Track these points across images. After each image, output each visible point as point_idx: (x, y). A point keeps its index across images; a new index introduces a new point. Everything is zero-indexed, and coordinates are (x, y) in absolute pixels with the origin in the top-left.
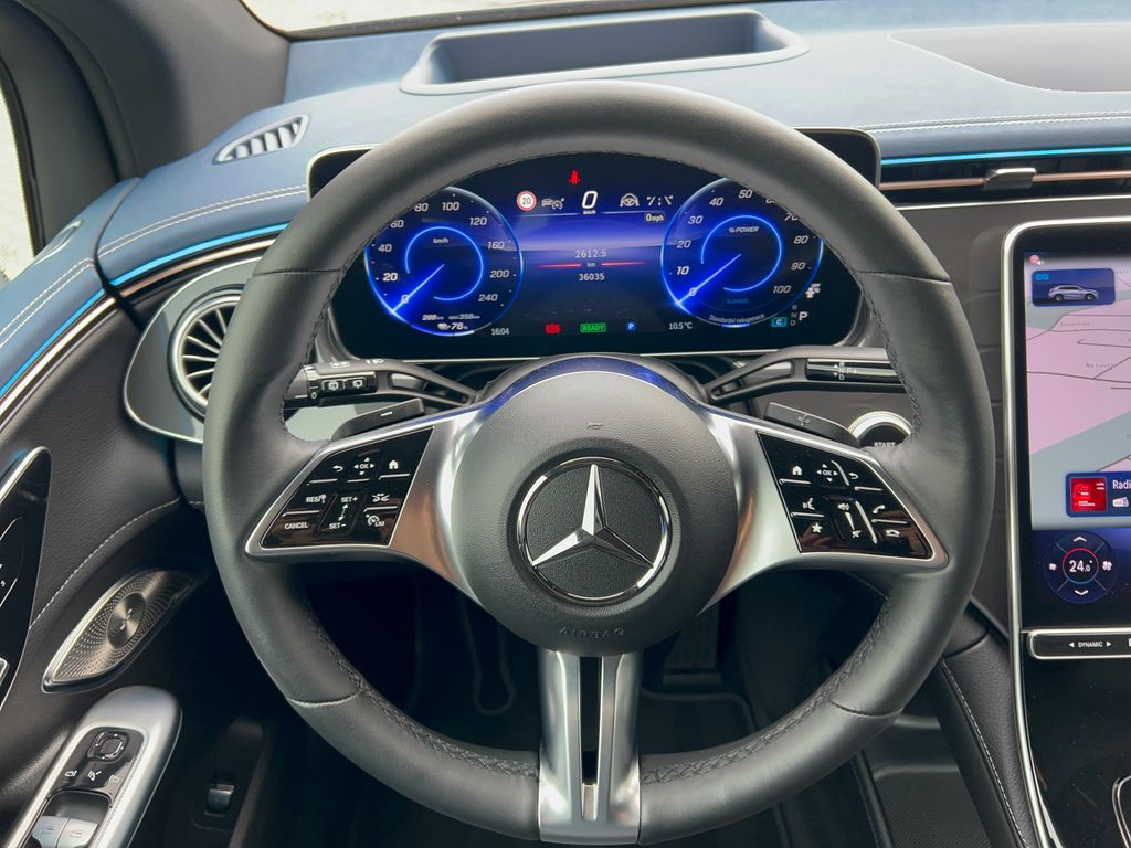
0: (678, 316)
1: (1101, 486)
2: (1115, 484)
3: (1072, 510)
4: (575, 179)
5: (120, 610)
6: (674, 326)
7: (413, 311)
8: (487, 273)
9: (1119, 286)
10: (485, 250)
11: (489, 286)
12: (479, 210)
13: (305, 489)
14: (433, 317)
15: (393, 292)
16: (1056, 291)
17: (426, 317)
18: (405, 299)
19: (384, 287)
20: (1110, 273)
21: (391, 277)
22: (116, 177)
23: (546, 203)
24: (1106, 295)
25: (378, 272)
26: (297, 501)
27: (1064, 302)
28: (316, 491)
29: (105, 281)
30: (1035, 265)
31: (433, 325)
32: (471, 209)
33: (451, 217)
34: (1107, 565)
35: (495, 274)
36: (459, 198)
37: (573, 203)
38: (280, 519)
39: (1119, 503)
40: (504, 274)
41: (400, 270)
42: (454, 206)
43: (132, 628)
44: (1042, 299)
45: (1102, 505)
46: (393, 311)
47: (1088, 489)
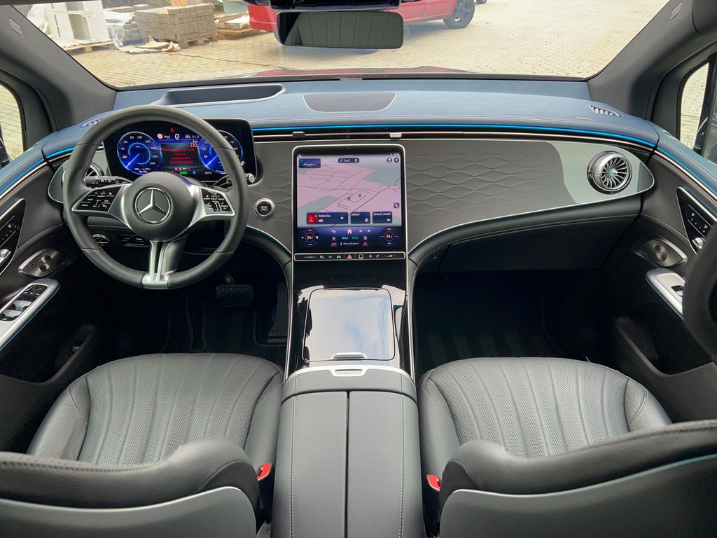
0: (208, 170)
1: (316, 216)
2: (320, 216)
3: (308, 223)
4: (172, 130)
5: (43, 259)
6: (206, 173)
7: (132, 167)
8: (152, 156)
9: (322, 163)
10: (150, 149)
11: (153, 160)
12: (148, 139)
13: (87, 197)
14: (138, 169)
15: (126, 161)
16: (305, 164)
17: (136, 169)
18: (129, 164)
19: (123, 160)
20: (320, 160)
21: (125, 157)
22: (51, 131)
23: (165, 137)
24: (318, 166)
25: (121, 156)
26: (85, 200)
27: (307, 167)
28: (90, 198)
29: (44, 157)
30: (300, 157)
31: (138, 171)
32: (145, 138)
33: (140, 140)
34: (317, 237)
35: (154, 156)
36: (142, 135)
37: (173, 137)
38: (81, 204)
39: (320, 221)
40: (156, 156)
41: (127, 155)
42: (141, 137)
43: (48, 267)
44: (301, 166)
45: (316, 221)
46: (126, 167)
47: (312, 217)
